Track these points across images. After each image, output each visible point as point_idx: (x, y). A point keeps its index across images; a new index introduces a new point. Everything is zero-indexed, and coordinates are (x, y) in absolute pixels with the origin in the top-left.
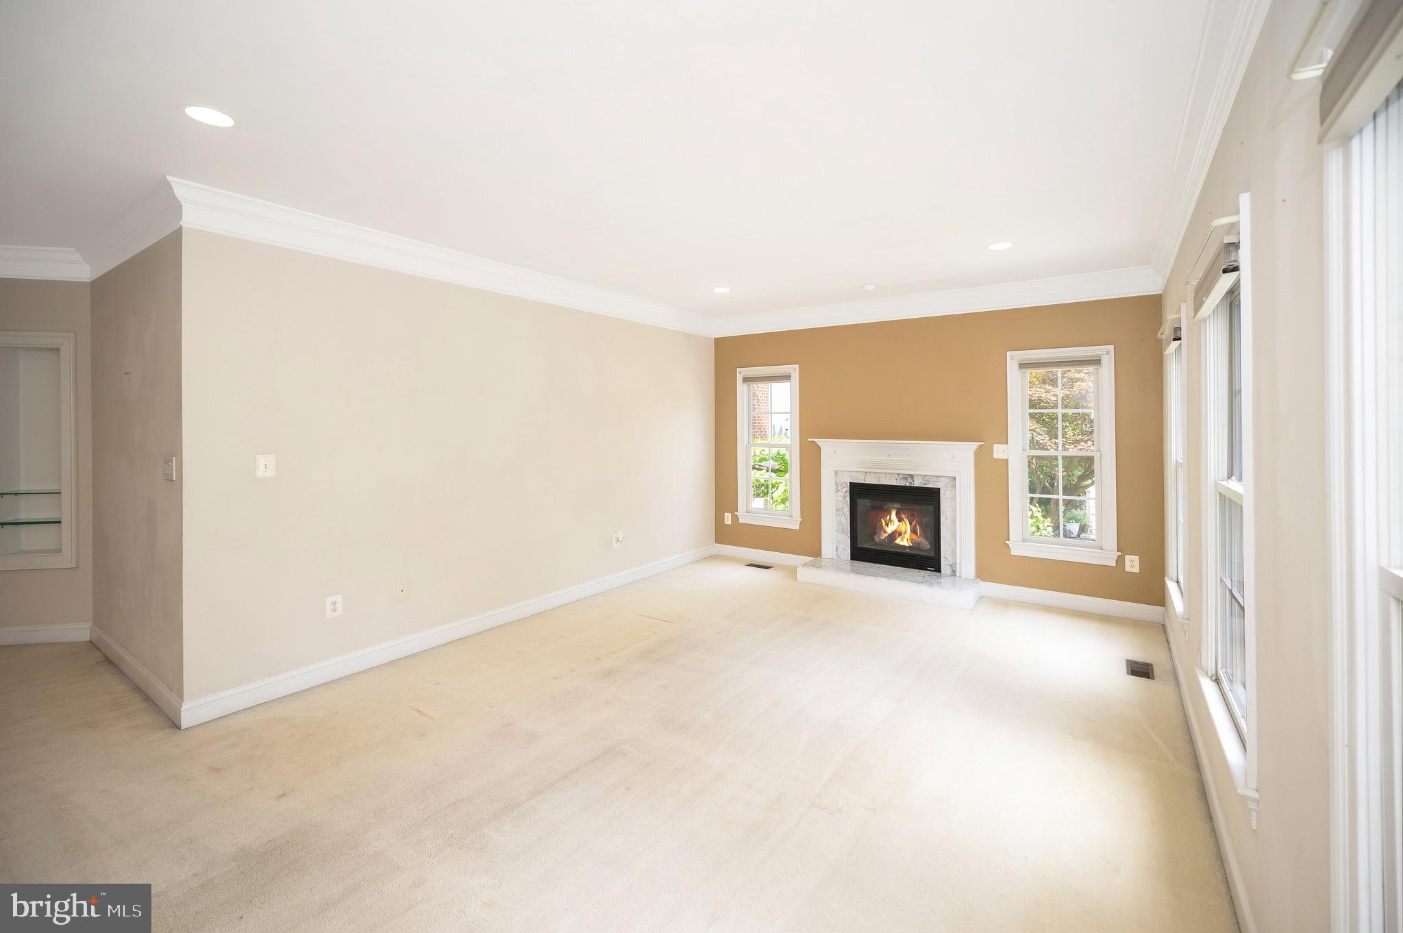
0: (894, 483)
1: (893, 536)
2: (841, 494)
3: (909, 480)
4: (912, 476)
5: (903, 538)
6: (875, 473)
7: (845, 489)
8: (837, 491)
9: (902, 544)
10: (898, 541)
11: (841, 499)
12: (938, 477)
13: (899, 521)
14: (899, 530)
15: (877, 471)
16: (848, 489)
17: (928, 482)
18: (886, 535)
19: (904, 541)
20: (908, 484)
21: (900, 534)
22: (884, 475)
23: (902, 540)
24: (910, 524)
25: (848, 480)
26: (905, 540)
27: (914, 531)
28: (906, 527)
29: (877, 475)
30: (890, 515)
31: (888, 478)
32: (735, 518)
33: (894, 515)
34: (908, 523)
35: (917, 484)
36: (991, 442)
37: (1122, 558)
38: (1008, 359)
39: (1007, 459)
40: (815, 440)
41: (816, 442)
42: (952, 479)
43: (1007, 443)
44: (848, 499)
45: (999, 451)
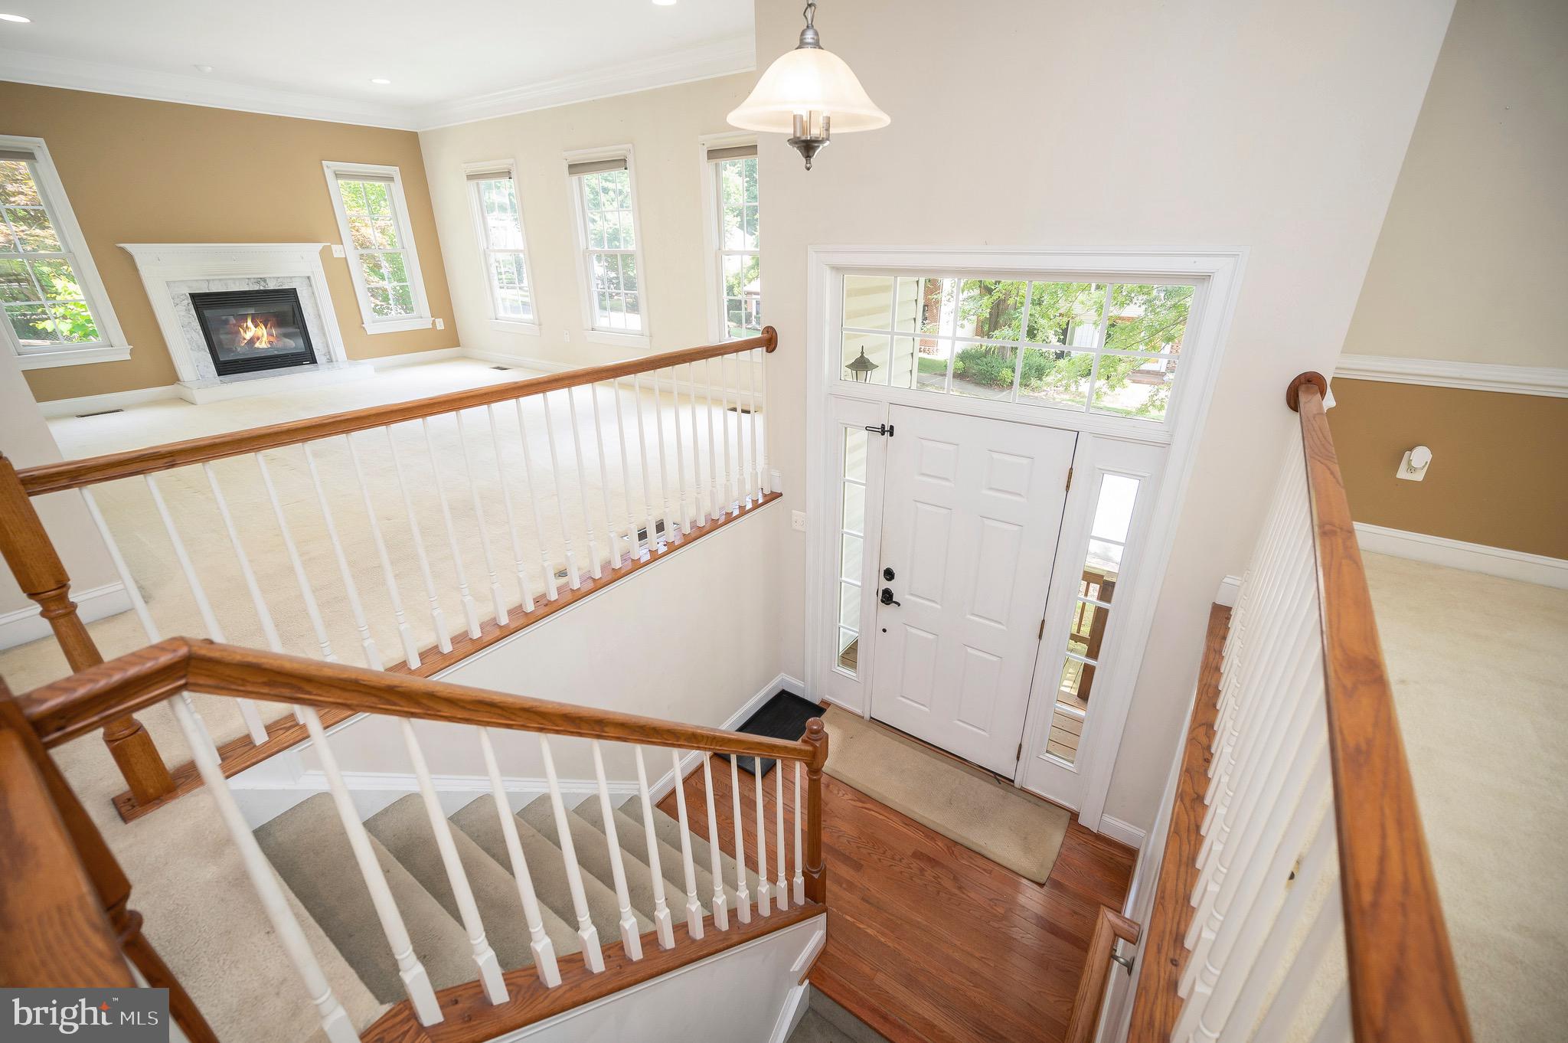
0: (246, 288)
1: (252, 341)
2: (181, 307)
3: (262, 283)
4: (264, 280)
5: (261, 342)
6: (220, 280)
7: (186, 302)
8: (175, 304)
9: (260, 348)
10: (257, 345)
11: (183, 313)
12: (291, 278)
13: (256, 327)
14: (256, 335)
15: (220, 277)
16: (190, 301)
17: (283, 283)
18: (245, 341)
19: (262, 345)
20: (262, 288)
21: (258, 339)
22: (231, 281)
23: (260, 345)
24: (266, 328)
25: (187, 291)
26: (263, 343)
27: (270, 335)
28: (262, 331)
29: (221, 282)
30: (247, 321)
31: (236, 283)
33: (250, 323)
34: (263, 327)
35: (272, 286)
36: (329, 244)
37: (434, 321)
38: (325, 169)
39: (346, 258)
40: (122, 245)
41: (122, 249)
42: (309, 278)
43: (342, 244)
44: (193, 312)
45: (337, 251)
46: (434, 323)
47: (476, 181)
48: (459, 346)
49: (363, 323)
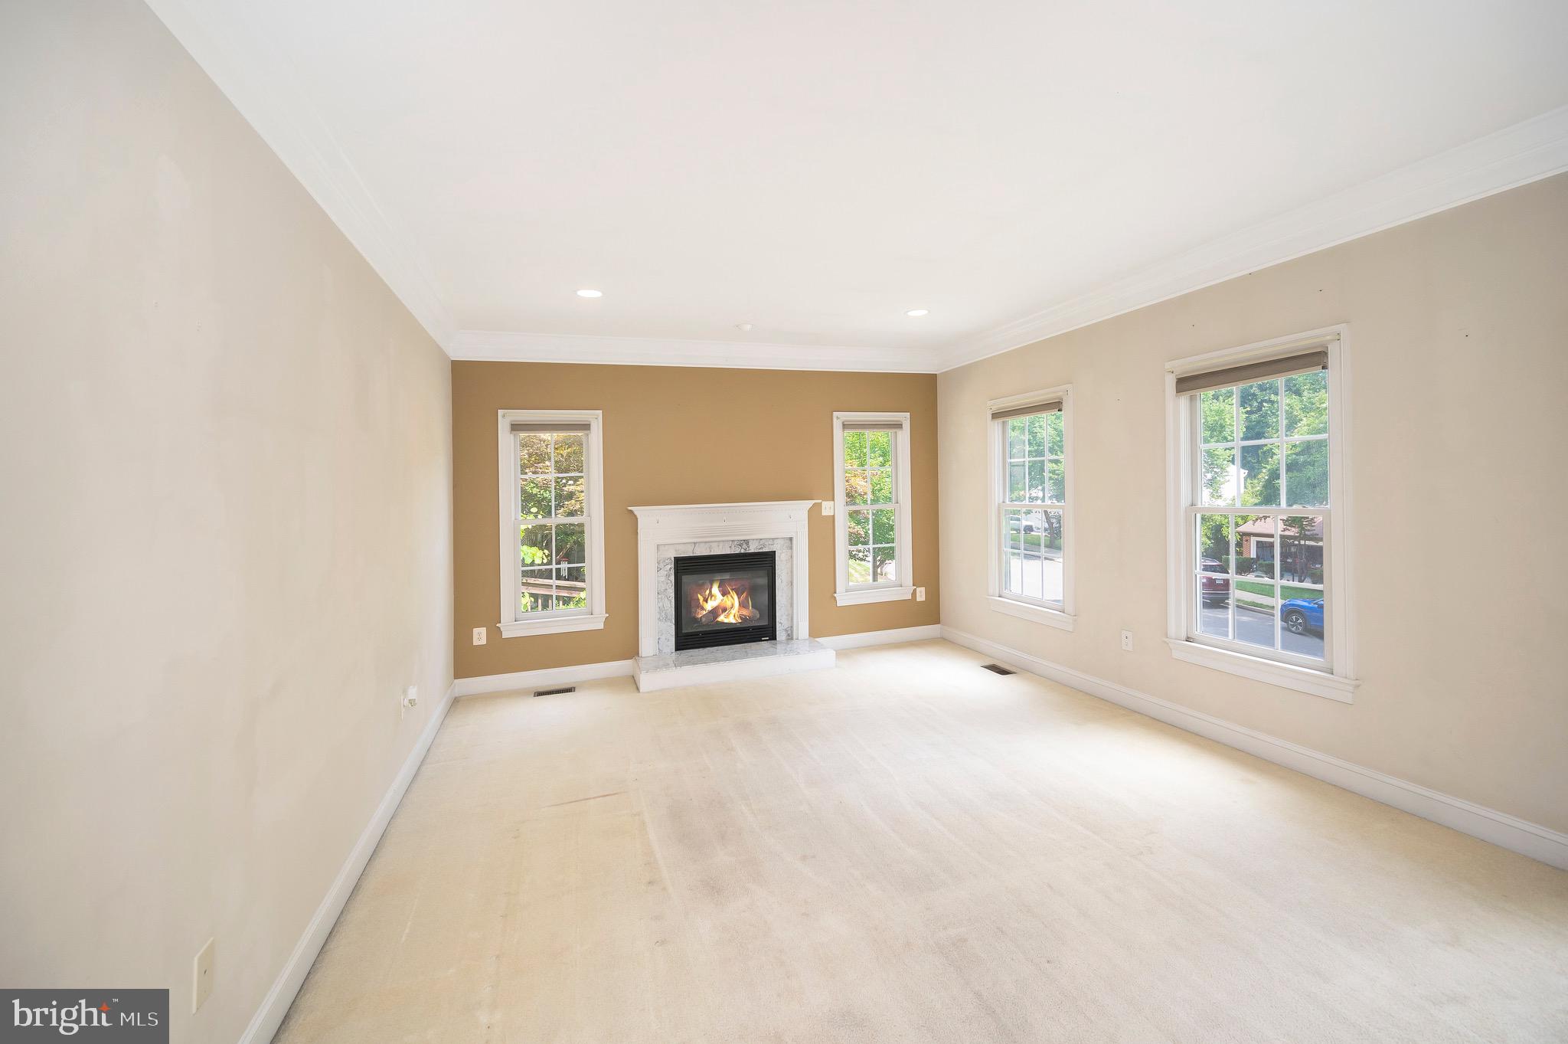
0: (728, 552)
1: (715, 612)
2: (663, 573)
3: (745, 546)
4: (747, 542)
5: (728, 614)
6: (706, 542)
7: (669, 566)
8: (659, 569)
9: (726, 621)
10: (722, 618)
11: (663, 579)
12: (773, 539)
13: (723, 595)
14: (723, 605)
15: (707, 540)
16: (673, 566)
17: (764, 546)
18: (704, 613)
19: (730, 618)
20: (743, 551)
21: (724, 610)
22: (716, 544)
23: (727, 617)
24: (739, 598)
25: (673, 554)
26: (732, 616)
27: (742, 605)
28: (733, 601)
29: (708, 544)
30: (711, 588)
31: (721, 547)
32: (494, 632)
33: (715, 589)
34: (735, 597)
35: (753, 549)
36: (820, 501)
37: (915, 590)
38: (835, 420)
39: (834, 516)
40: (630, 508)
41: (631, 511)
42: (791, 539)
43: (833, 500)
44: (672, 578)
45: (827, 508)
46: (914, 593)
47: (1001, 420)
48: (939, 623)
49: (835, 593)
